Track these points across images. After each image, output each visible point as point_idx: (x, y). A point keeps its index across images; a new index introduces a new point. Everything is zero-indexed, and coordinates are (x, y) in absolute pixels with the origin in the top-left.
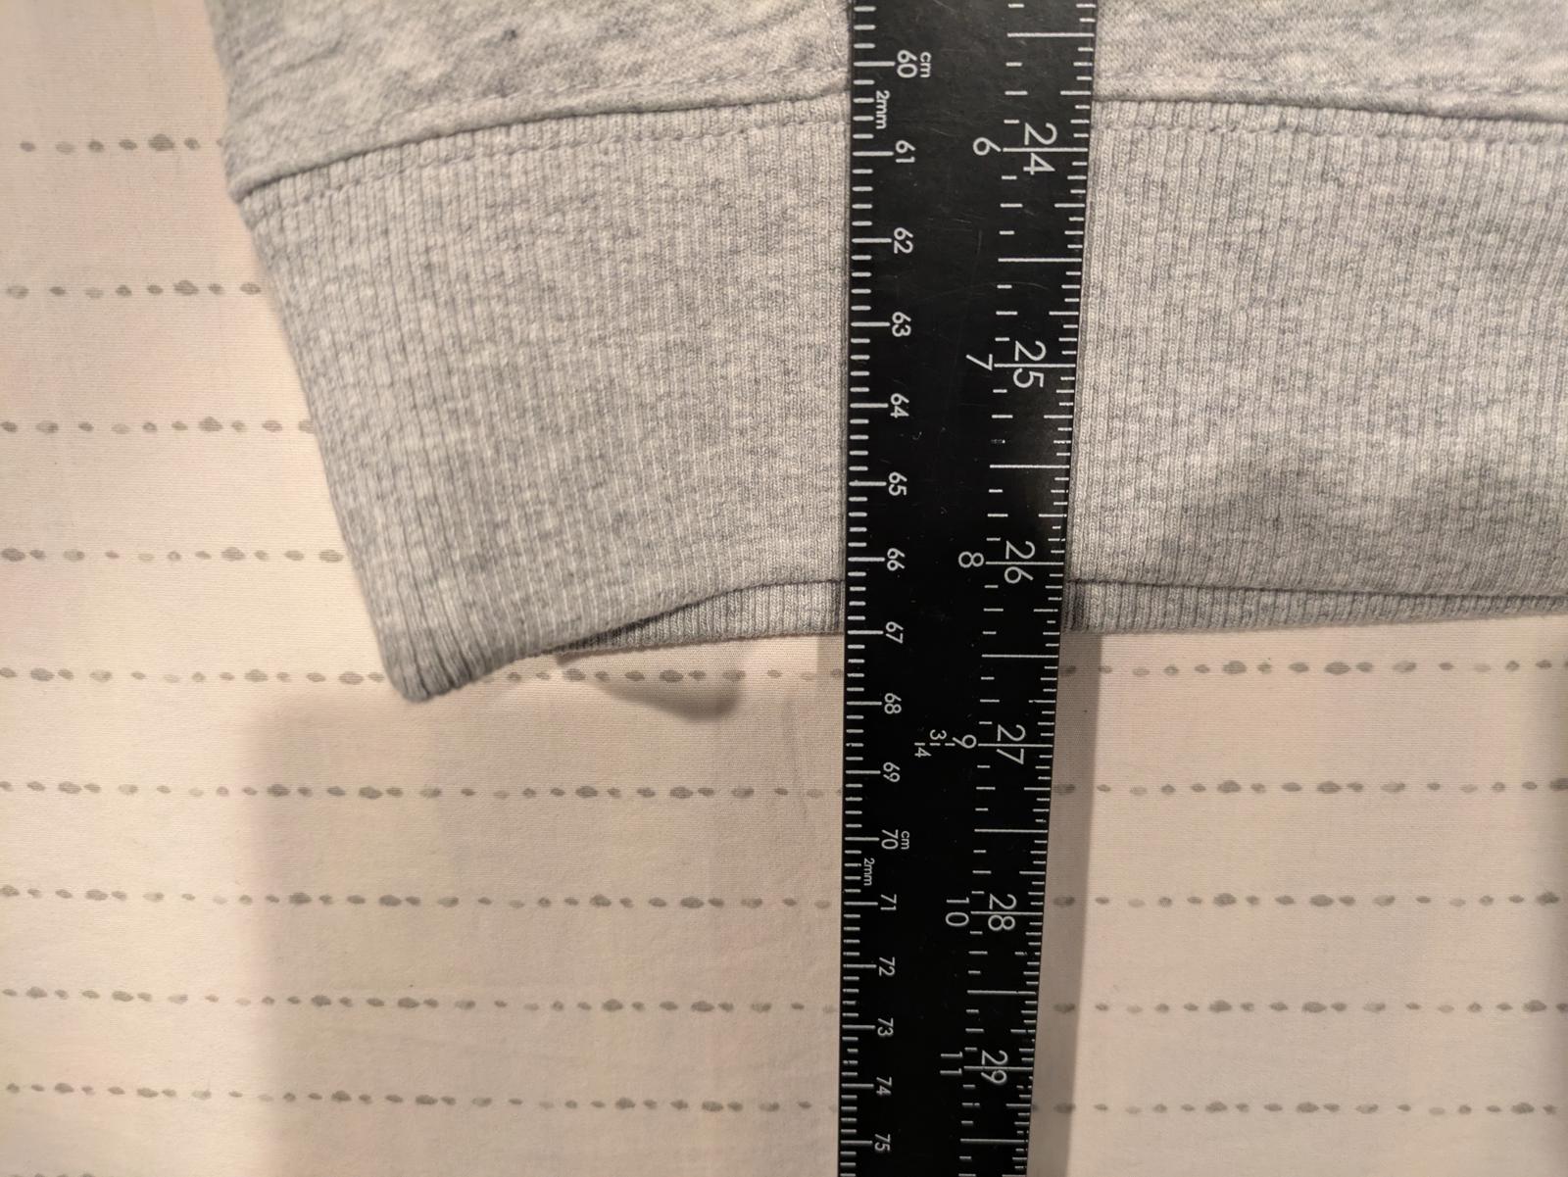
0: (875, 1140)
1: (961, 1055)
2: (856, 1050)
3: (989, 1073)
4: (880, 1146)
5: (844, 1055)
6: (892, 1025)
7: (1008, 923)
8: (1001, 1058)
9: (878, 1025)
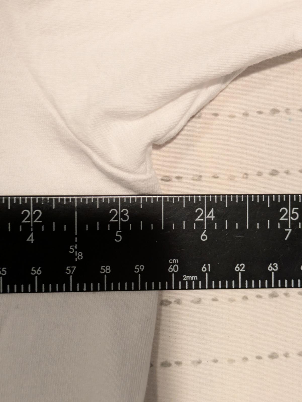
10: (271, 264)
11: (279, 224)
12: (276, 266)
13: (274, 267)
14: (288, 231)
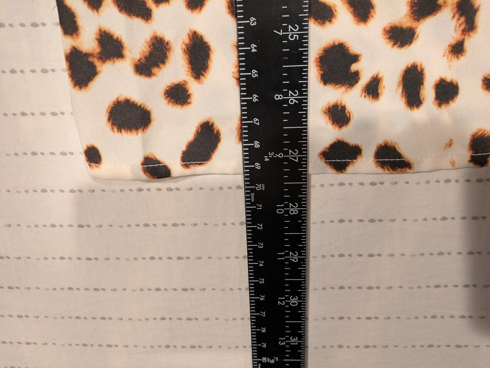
0: (260, 280)
1: (284, 253)
2: (252, 253)
3: (292, 259)
5: (249, 254)
6: (262, 244)
7: (296, 212)
8: (296, 254)
9: (258, 245)
10: (255, 20)
11: (286, 25)
12: (254, 24)
13: (253, 22)
14: (280, 33)
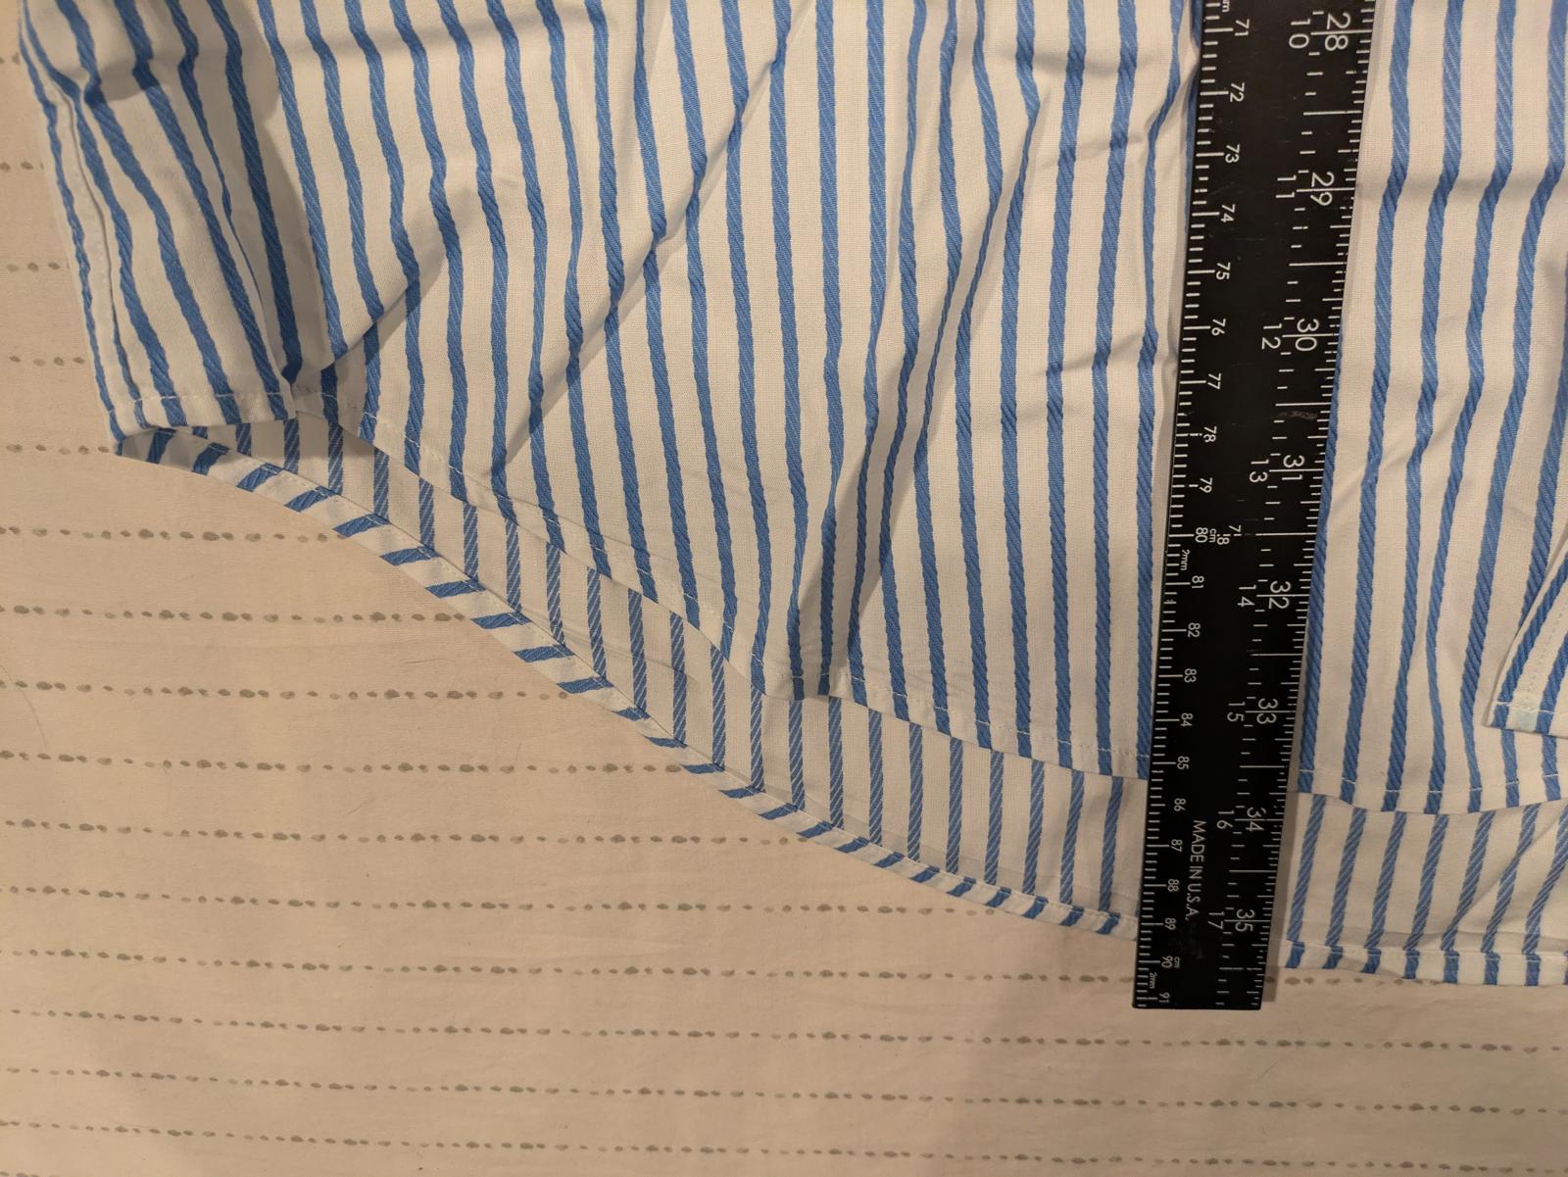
0: (1218, 269)
1: (1294, 178)
2: (1206, 179)
3: (1317, 195)
4: (1221, 275)
5: (1194, 183)
6: (1237, 151)
7: (1342, 42)
8: (1327, 179)
9: (1227, 151)
